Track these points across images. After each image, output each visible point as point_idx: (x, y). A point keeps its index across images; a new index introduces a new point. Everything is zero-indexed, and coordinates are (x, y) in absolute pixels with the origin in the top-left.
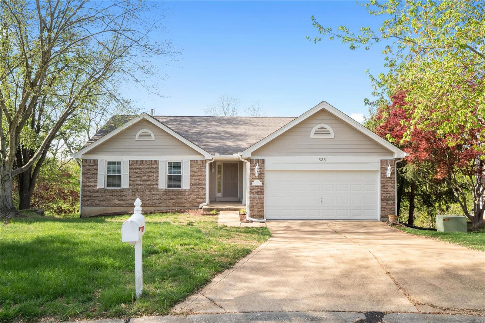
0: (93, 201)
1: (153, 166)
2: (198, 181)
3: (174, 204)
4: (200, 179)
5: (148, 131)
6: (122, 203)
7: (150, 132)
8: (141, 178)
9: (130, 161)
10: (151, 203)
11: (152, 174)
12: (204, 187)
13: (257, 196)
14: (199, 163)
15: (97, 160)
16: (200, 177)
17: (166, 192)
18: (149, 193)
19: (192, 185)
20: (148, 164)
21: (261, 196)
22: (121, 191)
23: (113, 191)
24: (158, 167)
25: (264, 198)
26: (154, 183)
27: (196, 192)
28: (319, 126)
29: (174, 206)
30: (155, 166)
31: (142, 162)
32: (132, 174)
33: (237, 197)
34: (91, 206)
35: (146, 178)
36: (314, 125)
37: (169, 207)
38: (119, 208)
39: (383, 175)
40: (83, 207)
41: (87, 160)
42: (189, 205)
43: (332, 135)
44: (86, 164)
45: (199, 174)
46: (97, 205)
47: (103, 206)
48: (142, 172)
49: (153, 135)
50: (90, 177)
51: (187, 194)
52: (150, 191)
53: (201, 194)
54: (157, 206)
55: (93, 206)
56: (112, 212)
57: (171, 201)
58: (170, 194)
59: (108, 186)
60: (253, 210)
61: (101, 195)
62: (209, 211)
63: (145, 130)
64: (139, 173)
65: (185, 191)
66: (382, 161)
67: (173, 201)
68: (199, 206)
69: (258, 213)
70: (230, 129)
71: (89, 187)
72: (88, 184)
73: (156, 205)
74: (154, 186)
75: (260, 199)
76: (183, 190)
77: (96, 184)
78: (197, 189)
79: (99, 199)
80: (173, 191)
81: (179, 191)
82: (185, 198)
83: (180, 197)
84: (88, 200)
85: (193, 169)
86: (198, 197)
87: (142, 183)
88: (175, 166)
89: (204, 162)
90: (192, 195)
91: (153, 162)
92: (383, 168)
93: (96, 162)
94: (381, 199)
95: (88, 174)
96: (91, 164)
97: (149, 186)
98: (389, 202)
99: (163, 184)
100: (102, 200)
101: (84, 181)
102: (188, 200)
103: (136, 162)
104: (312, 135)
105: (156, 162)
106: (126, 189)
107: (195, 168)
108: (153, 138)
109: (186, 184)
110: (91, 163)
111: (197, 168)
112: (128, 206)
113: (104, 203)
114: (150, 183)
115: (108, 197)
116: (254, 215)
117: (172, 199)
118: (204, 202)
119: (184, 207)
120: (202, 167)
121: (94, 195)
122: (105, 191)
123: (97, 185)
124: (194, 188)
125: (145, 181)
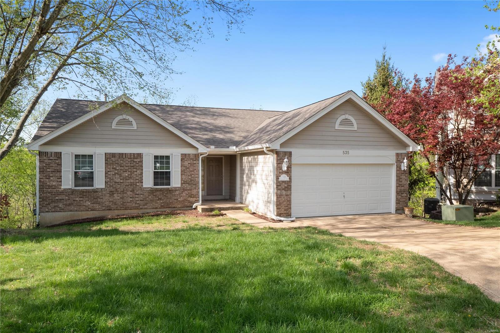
0: (56, 204)
1: (136, 160)
2: (190, 177)
3: (163, 204)
4: (193, 176)
5: (128, 117)
6: (97, 206)
7: (131, 119)
8: (120, 175)
9: (105, 154)
10: (134, 205)
11: (135, 170)
12: (197, 184)
13: (284, 192)
14: (191, 157)
15: (61, 153)
16: (193, 173)
17: (152, 191)
18: (131, 193)
19: (183, 182)
20: (129, 158)
21: (288, 193)
22: (95, 191)
23: (83, 192)
24: (142, 162)
25: (291, 195)
26: (137, 181)
27: (188, 190)
28: (343, 117)
29: (162, 207)
30: (138, 160)
31: (121, 155)
32: (108, 170)
33: (222, 195)
34: (54, 212)
35: (127, 175)
36: (339, 115)
37: (156, 208)
38: (92, 212)
39: (399, 168)
40: (42, 214)
41: (46, 153)
42: (179, 206)
43: (355, 127)
44: (45, 158)
45: (192, 170)
46: (62, 210)
47: (71, 211)
48: (122, 168)
49: (134, 123)
50: (51, 175)
51: (177, 192)
52: (133, 191)
53: (194, 192)
54: (142, 209)
55: (57, 212)
56: (83, 218)
57: (158, 201)
58: (158, 193)
59: (75, 186)
60: (280, 209)
61: (67, 198)
62: (208, 212)
63: (124, 116)
64: (117, 168)
65: (176, 189)
66: (397, 155)
67: (161, 201)
68: (192, 207)
69: (285, 212)
70: (209, 120)
71: (50, 187)
72: (48, 183)
73: (141, 207)
74: (138, 184)
75: (287, 195)
76: (173, 189)
77: (60, 183)
78: (189, 187)
79: (65, 202)
80: (161, 190)
81: (168, 190)
82: (176, 198)
83: (169, 196)
84: (49, 204)
85: (185, 163)
86: (191, 196)
87: (122, 181)
88: (163, 160)
89: (197, 156)
90: (184, 194)
91: (136, 156)
92: (399, 162)
93: (59, 155)
94: (397, 192)
95: (48, 170)
96: (51, 158)
97: (131, 184)
98: (403, 195)
99: (148, 182)
100: (68, 203)
101: (42, 180)
102: (179, 200)
103: (113, 155)
104: (337, 127)
105: (140, 155)
106: (101, 189)
107: (186, 163)
108: (135, 126)
109: (176, 181)
110: (51, 156)
111: (189, 162)
112: (104, 210)
113: (72, 208)
114: (132, 181)
115: (77, 199)
116: (281, 214)
117: (160, 199)
118: (197, 201)
119: (174, 207)
120: (195, 162)
121: (57, 198)
122: (73, 192)
123: (61, 185)
124: (185, 186)
125: (126, 178)
